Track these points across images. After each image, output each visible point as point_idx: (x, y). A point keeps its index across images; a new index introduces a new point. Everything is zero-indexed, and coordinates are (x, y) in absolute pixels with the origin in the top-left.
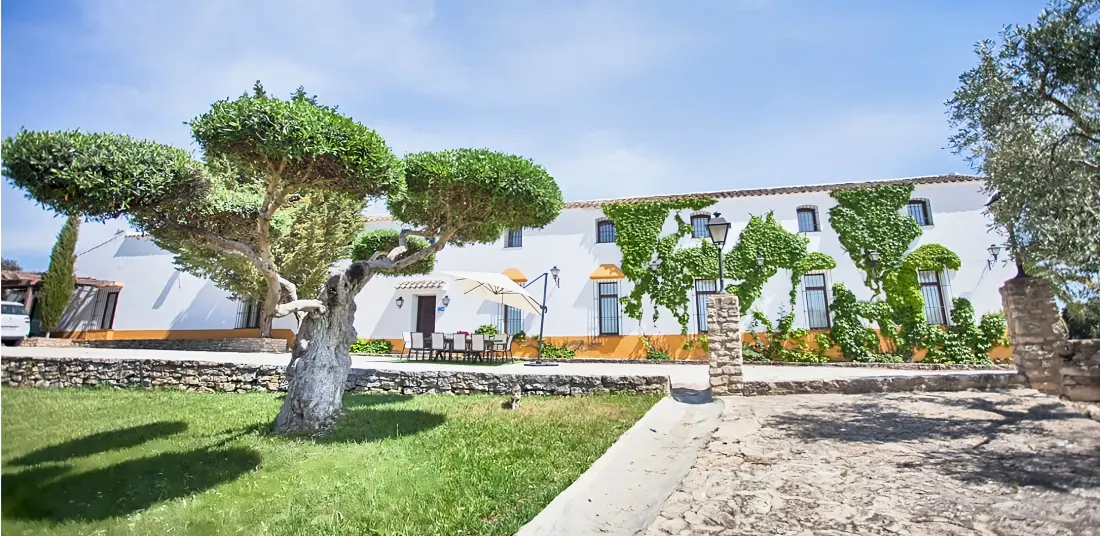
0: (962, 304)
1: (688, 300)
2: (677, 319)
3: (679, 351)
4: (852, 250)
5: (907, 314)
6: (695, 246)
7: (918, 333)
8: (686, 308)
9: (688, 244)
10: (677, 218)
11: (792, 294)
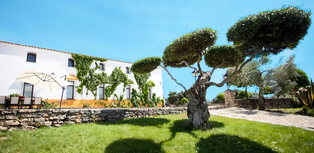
0: (154, 95)
1: (97, 89)
2: (93, 95)
3: (93, 105)
4: (137, 80)
5: (145, 96)
6: (100, 73)
7: (148, 101)
8: (96, 91)
9: (98, 72)
10: (96, 63)
11: (124, 89)
